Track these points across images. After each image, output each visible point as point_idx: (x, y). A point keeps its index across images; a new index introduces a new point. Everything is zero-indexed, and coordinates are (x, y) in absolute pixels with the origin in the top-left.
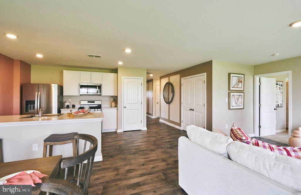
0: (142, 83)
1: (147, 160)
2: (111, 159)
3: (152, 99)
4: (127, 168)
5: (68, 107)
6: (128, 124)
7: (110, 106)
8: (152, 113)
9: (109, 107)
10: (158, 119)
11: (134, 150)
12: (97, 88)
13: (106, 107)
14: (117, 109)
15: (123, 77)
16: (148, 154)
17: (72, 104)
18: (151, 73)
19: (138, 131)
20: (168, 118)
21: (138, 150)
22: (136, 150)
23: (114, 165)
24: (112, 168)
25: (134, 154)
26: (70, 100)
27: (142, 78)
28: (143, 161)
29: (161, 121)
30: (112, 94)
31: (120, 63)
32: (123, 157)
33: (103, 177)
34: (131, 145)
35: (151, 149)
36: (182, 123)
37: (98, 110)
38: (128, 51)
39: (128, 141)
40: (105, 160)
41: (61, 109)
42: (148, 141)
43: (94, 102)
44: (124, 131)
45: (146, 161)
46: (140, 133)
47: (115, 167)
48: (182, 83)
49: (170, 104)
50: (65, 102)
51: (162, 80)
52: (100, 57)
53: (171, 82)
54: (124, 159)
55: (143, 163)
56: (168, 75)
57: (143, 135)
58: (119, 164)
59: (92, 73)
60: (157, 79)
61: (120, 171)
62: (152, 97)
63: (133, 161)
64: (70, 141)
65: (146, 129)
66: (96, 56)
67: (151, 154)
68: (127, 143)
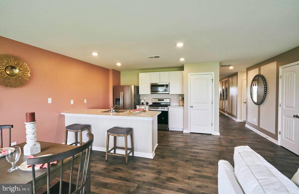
0: (214, 78)
1: (198, 173)
2: (161, 159)
3: (237, 97)
4: (170, 175)
5: (143, 104)
6: (196, 125)
7: (179, 105)
8: (236, 115)
9: (177, 106)
10: (244, 123)
11: (189, 157)
12: (165, 86)
13: (175, 106)
14: (184, 108)
15: (189, 74)
16: (202, 166)
17: (146, 101)
18: (229, 66)
19: (207, 135)
20: (257, 125)
21: (194, 158)
22: (191, 157)
23: (160, 167)
24: (156, 169)
25: (187, 161)
26: (145, 98)
27: (213, 73)
28: (191, 174)
29: (247, 126)
30: (180, 93)
31: (182, 60)
32: (173, 161)
33: (144, 175)
34: (189, 150)
35: (210, 161)
36: (279, 136)
37: (164, 108)
38: (180, 45)
39: (190, 144)
40: (155, 159)
41: (137, 106)
42: (213, 149)
43: (163, 100)
44: (191, 133)
45: (195, 174)
46: (210, 138)
47: (159, 170)
48: (280, 74)
49: (261, 106)
50: (141, 100)
51: (249, 72)
52: (158, 57)
53: (262, 73)
54: (173, 164)
55: (190, 176)
56: (259, 65)
57: (211, 141)
58: (165, 167)
59: (161, 73)
60: (242, 72)
61: (162, 175)
62: (237, 95)
63: (180, 170)
64: (122, 135)
65: (218, 134)
66: (156, 57)
67: (206, 167)
68: (186, 147)
